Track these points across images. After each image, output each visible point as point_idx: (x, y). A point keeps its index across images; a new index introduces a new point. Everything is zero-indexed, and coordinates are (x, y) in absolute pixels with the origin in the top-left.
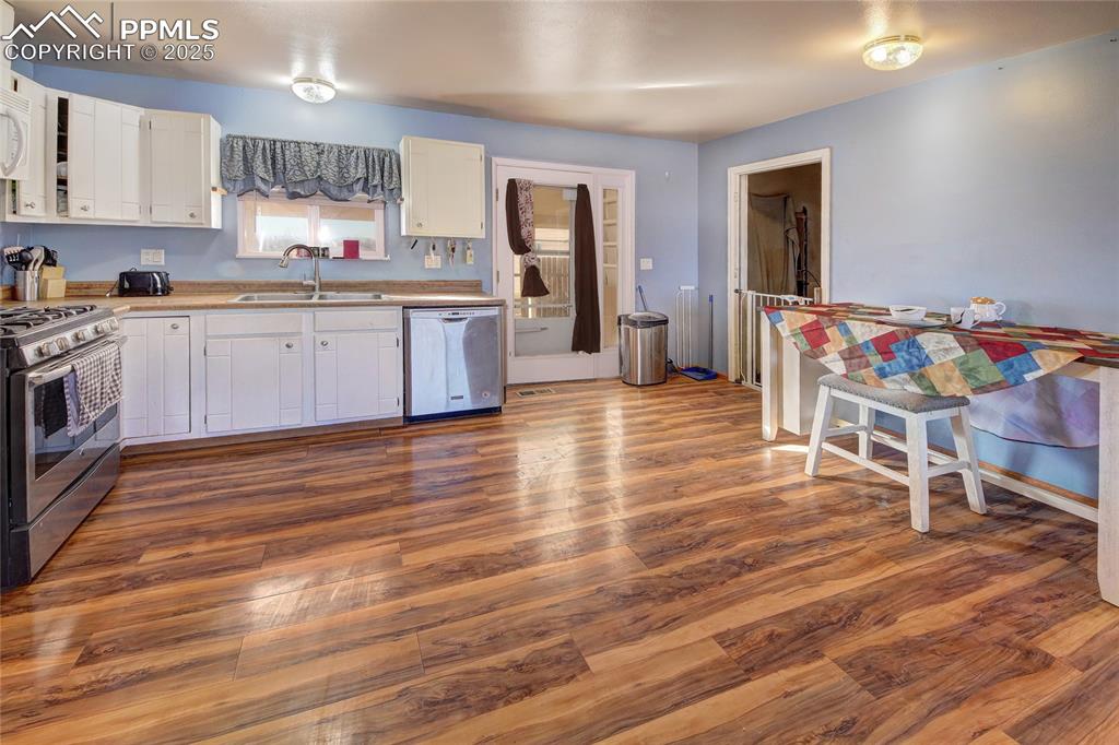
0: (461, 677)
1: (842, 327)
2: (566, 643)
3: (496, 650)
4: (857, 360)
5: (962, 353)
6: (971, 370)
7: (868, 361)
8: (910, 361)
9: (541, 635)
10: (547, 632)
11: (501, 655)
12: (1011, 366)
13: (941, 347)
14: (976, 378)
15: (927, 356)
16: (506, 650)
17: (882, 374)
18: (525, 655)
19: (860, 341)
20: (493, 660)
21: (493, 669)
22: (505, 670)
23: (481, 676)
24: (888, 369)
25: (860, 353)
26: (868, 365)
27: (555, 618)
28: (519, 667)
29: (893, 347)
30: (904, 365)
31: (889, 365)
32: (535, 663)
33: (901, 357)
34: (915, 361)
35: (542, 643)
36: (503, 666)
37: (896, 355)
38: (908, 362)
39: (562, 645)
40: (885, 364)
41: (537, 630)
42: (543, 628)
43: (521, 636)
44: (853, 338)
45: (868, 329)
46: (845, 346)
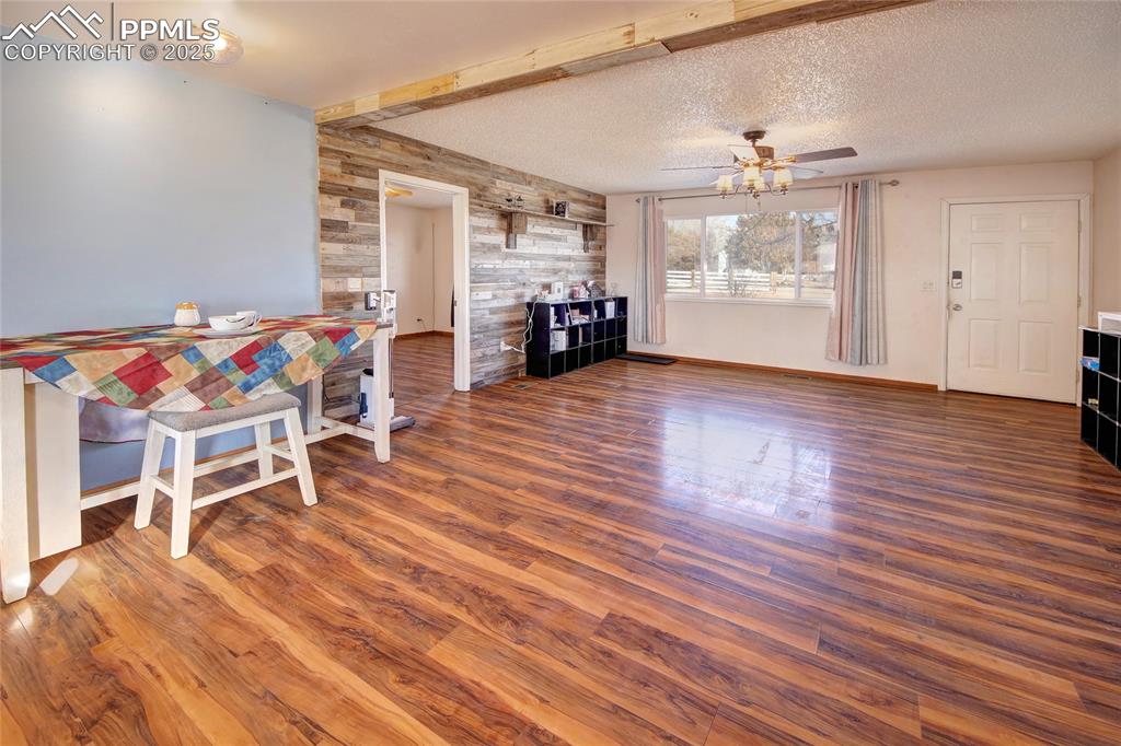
0: (693, 677)
1: (191, 353)
2: (601, 635)
3: (651, 673)
4: (214, 385)
5: (314, 343)
6: (321, 355)
7: (228, 381)
8: (273, 364)
9: (608, 654)
10: (601, 652)
11: (651, 667)
12: (344, 343)
13: (299, 343)
14: (324, 360)
15: (289, 356)
16: (644, 666)
17: (247, 387)
18: (636, 652)
19: (216, 362)
20: (660, 668)
21: (666, 662)
22: (659, 656)
23: (679, 666)
24: (253, 381)
25: (216, 376)
26: (229, 385)
27: (582, 656)
28: (648, 649)
29: (255, 357)
30: (267, 371)
31: (254, 376)
32: (635, 642)
33: (264, 364)
34: (277, 363)
35: (615, 649)
36: (658, 659)
37: (259, 363)
38: (270, 366)
39: (606, 637)
40: (249, 377)
41: (606, 659)
42: (601, 657)
43: (624, 667)
44: (206, 361)
45: (226, 347)
46: (195, 374)
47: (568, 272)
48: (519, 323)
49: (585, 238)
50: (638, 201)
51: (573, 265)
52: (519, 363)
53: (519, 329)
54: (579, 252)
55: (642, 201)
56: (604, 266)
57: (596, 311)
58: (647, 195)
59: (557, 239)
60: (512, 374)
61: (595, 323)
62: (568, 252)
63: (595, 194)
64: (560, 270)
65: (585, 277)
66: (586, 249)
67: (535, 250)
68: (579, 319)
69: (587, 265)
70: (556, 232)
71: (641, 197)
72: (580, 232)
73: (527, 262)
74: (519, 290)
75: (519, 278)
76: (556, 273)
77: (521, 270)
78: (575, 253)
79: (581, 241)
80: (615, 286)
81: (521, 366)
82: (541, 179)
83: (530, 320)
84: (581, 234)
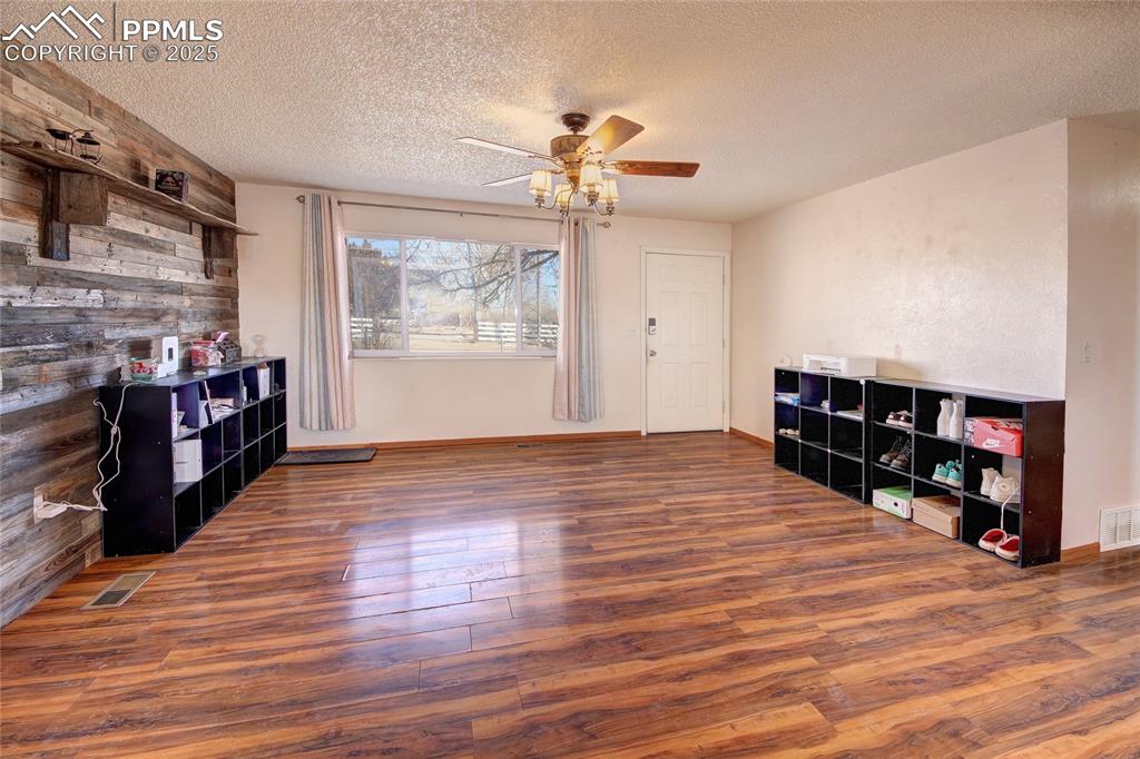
47: (180, 315)
48: (79, 440)
49: (207, 252)
50: (301, 199)
51: (187, 302)
52: (85, 535)
53: (83, 452)
54: (195, 278)
55: (308, 200)
56: (235, 305)
57: (245, 388)
58: (319, 192)
59: (158, 247)
60: (69, 570)
61: (245, 411)
62: (178, 276)
63: (219, 174)
64: (165, 313)
65: (210, 326)
66: (208, 272)
67: (112, 267)
68: (222, 409)
69: (208, 303)
70: (155, 232)
71: (308, 194)
72: (196, 240)
73: (96, 294)
74: (77, 361)
75: (78, 330)
76: (157, 319)
77: (81, 313)
78: (190, 279)
79: (198, 255)
80: (260, 340)
81: (89, 541)
82: (124, 113)
83: (115, 430)
84: (199, 243)
